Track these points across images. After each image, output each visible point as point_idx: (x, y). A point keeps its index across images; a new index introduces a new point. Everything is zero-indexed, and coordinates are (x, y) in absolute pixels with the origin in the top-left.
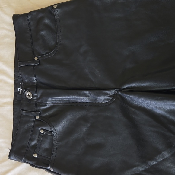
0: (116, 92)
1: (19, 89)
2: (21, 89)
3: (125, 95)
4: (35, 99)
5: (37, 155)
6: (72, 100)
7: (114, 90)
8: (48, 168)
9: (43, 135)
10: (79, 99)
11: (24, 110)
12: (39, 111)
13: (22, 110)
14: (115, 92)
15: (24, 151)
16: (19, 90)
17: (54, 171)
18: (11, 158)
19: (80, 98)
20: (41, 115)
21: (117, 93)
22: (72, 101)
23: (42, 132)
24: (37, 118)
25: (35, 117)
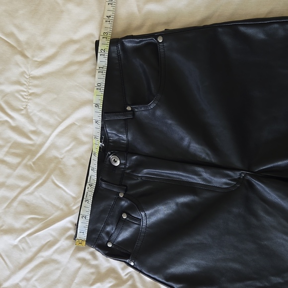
0: (243, 175)
1: (100, 143)
2: (103, 145)
3: (255, 182)
4: (122, 168)
5: (112, 244)
6: (175, 176)
7: (240, 172)
8: (127, 261)
9: (125, 221)
10: (186, 177)
11: (105, 181)
12: (126, 186)
13: (102, 180)
14: (240, 175)
17: (135, 266)
19: (187, 175)
20: (127, 193)
21: (243, 177)
22: (176, 178)
23: (125, 216)
24: (121, 195)
25: (118, 194)
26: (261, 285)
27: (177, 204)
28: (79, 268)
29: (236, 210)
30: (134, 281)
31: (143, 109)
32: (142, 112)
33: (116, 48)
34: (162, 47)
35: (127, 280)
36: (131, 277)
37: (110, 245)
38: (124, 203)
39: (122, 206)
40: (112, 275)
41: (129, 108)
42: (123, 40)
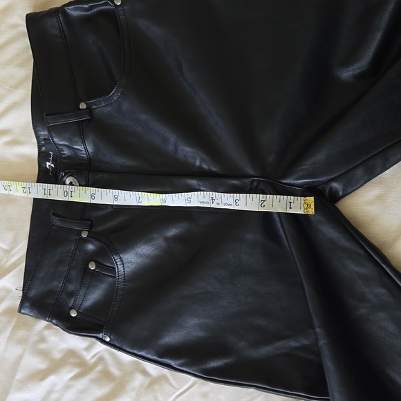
0: (255, 184)
1: (48, 164)
2: (53, 165)
5: (77, 311)
7: (251, 180)
8: (100, 336)
9: (93, 274)
11: (59, 216)
12: (90, 220)
13: (55, 215)
14: (252, 184)
15: (51, 301)
16: (48, 167)
17: (112, 342)
18: (23, 311)
20: (93, 230)
21: (256, 187)
23: (92, 266)
24: (84, 235)
25: (79, 233)
26: (298, 345)
27: (167, 239)
28: (21, 357)
29: (250, 237)
30: (106, 364)
31: (103, 104)
32: (103, 107)
33: (56, 20)
34: (122, 12)
35: (95, 365)
36: (101, 359)
37: (74, 314)
38: (90, 247)
39: (86, 252)
40: (72, 360)
41: (83, 106)
42: (66, 8)
